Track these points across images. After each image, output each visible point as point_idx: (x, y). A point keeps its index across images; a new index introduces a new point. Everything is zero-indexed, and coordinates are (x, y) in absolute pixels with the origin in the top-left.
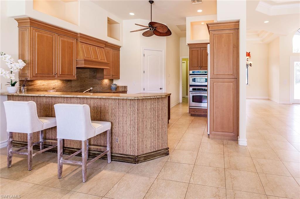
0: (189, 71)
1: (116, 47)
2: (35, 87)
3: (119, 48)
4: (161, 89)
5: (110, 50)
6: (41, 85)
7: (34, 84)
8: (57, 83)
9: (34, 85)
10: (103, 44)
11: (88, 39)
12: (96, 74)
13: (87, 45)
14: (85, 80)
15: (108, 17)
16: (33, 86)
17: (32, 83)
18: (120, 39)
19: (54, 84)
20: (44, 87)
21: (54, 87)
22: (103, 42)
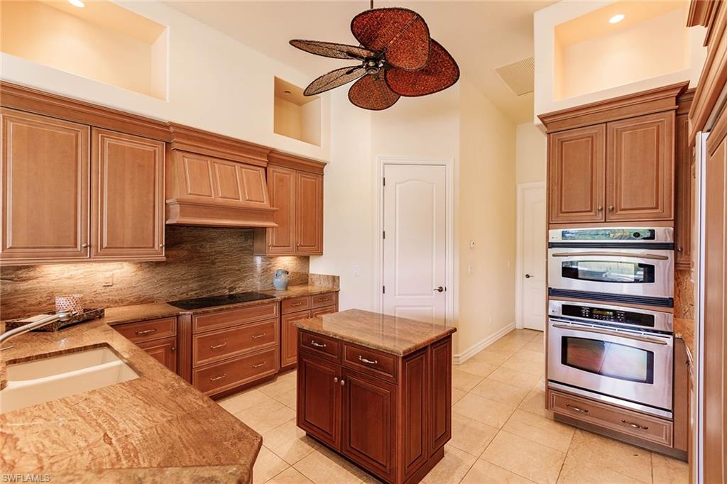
0: (548, 229)
1: (309, 166)
2: (43, 284)
3: (320, 168)
4: (441, 290)
5: (290, 174)
6: (61, 276)
7: (38, 275)
8: (118, 271)
9: (37, 278)
10: (261, 156)
11: (206, 142)
12: (253, 243)
13: (203, 157)
14: (216, 259)
15: (275, 78)
16: (35, 281)
17: (32, 274)
18: (322, 143)
19: (108, 274)
20: (72, 282)
21: (110, 280)
22: (262, 150)
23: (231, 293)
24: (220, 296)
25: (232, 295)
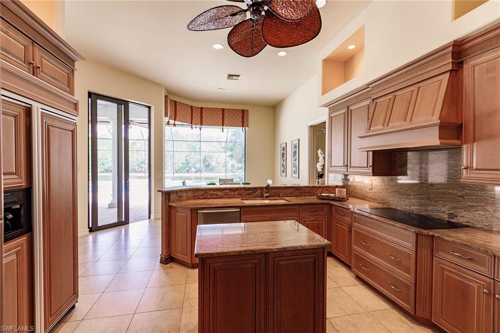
10: (444, 60)
11: (389, 82)
13: (388, 96)
23: (451, 220)
24: (438, 219)
25: (452, 222)
